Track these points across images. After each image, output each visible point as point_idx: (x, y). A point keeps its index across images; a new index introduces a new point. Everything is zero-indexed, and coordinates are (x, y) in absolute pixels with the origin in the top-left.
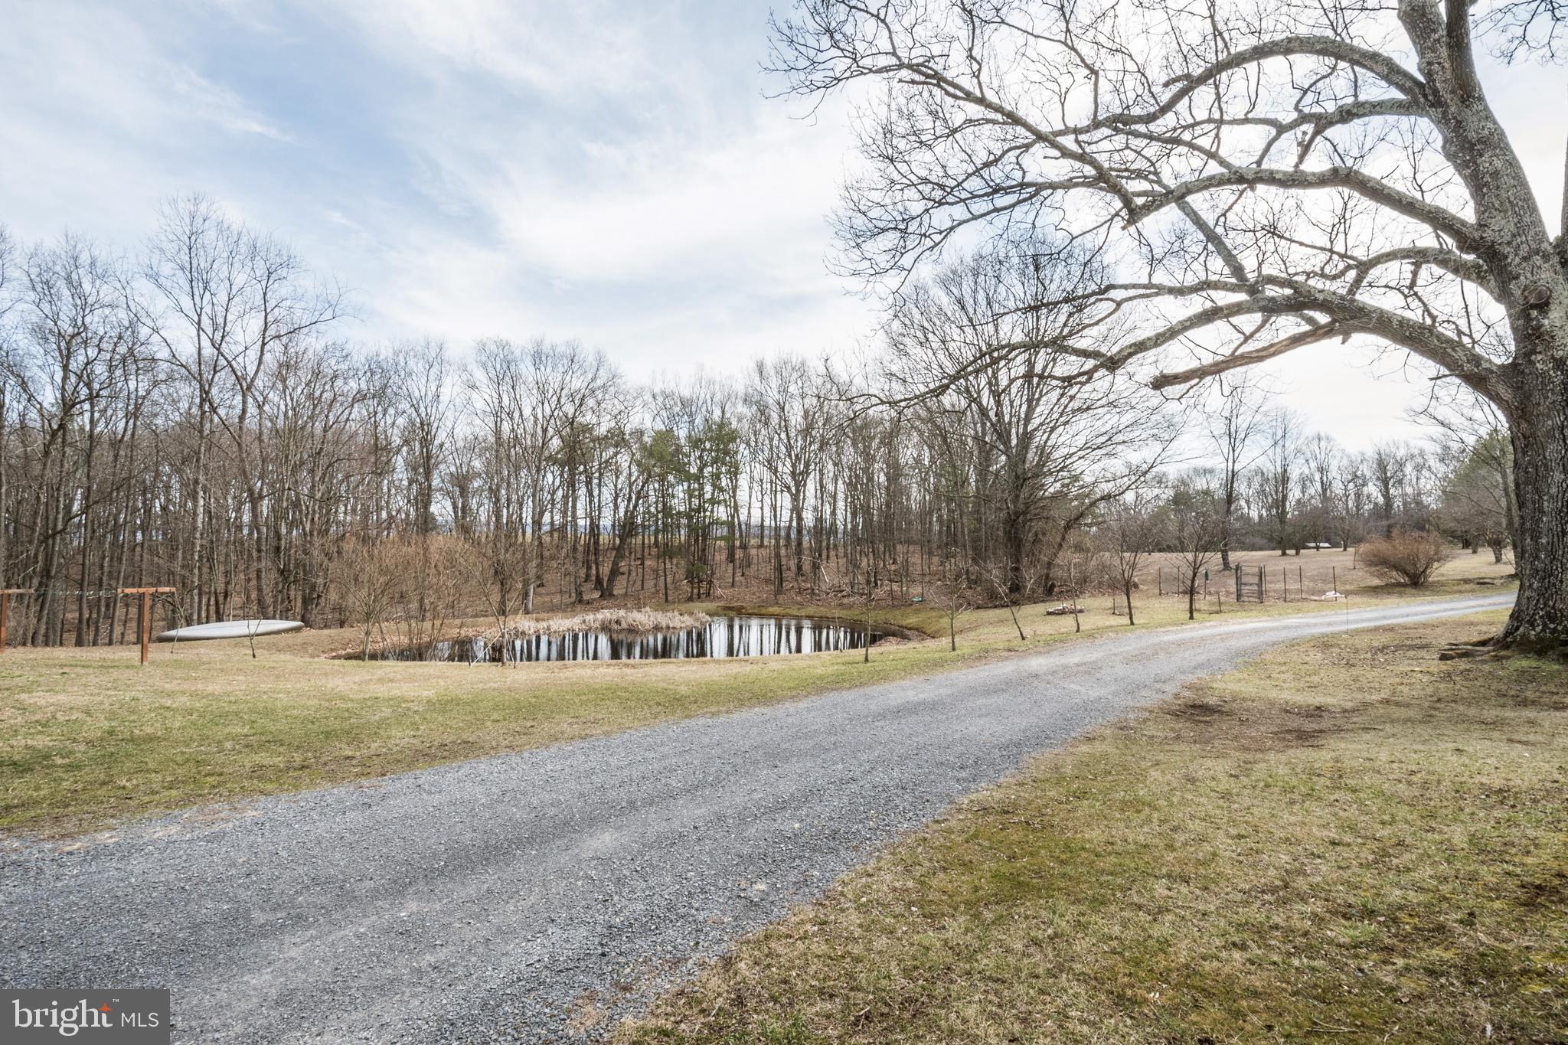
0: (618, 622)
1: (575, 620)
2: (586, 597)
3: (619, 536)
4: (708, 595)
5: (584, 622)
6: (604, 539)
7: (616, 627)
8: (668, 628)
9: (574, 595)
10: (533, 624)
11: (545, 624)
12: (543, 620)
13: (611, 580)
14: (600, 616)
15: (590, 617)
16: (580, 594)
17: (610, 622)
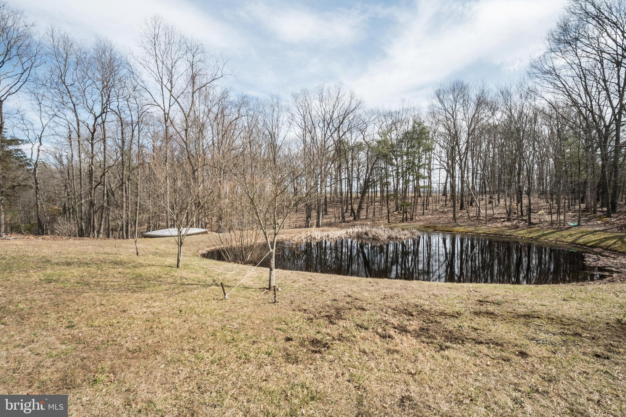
0: (366, 234)
1: (342, 231)
2: (347, 219)
3: (360, 193)
4: (412, 219)
5: (347, 233)
6: (354, 195)
7: (365, 236)
8: (396, 238)
9: (341, 219)
10: (320, 234)
11: (325, 234)
12: (325, 231)
13: (359, 211)
14: (356, 230)
15: (350, 230)
16: (343, 218)
17: (362, 233)
